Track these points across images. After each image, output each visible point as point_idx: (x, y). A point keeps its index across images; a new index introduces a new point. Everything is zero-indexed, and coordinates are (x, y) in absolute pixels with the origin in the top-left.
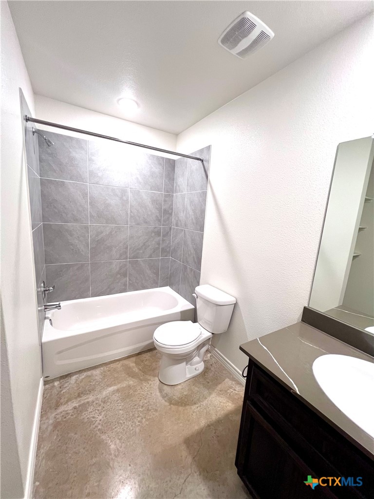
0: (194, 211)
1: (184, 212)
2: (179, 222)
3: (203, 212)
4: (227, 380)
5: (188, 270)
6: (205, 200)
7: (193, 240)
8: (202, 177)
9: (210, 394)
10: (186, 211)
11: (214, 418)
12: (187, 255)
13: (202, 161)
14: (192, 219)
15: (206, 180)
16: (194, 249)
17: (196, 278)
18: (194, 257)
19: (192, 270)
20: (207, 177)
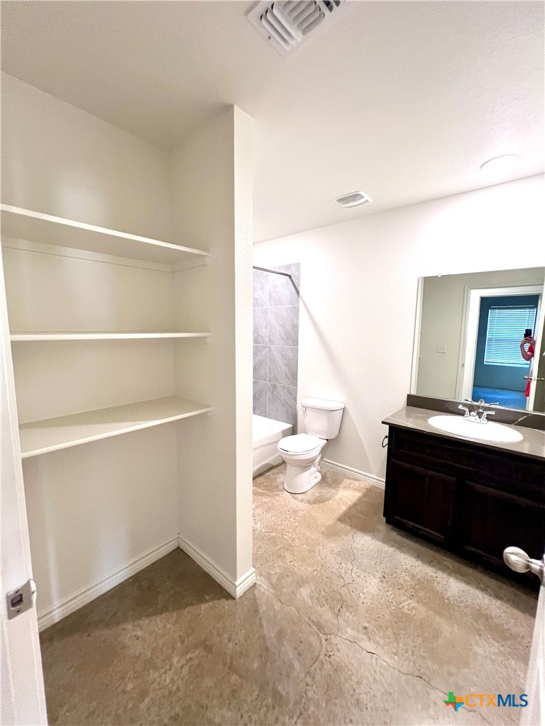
0: (283, 326)
1: (266, 327)
2: (259, 338)
3: (295, 327)
4: (345, 480)
5: (279, 388)
6: (297, 315)
7: (284, 357)
8: (292, 292)
9: (337, 491)
10: (270, 327)
11: (350, 503)
12: (276, 373)
13: (290, 277)
14: (280, 334)
15: (297, 295)
16: (286, 365)
17: (291, 394)
18: (286, 374)
19: (284, 387)
20: (298, 293)
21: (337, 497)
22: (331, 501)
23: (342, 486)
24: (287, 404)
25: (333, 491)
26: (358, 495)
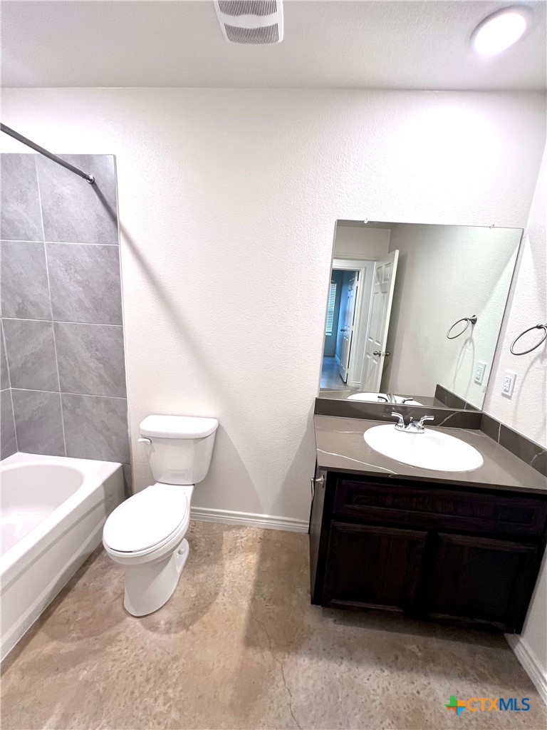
1: (43, 285)
3: (114, 289)
4: (225, 534)
5: (87, 402)
8: (99, 217)
9: (222, 566)
10: (54, 284)
11: (250, 586)
12: (76, 374)
15: (112, 224)
16: (98, 359)
17: (114, 411)
18: (100, 376)
19: (98, 400)
20: (114, 218)
21: (226, 581)
22: (219, 599)
23: (225, 550)
24: (109, 430)
25: (216, 569)
26: (253, 558)
